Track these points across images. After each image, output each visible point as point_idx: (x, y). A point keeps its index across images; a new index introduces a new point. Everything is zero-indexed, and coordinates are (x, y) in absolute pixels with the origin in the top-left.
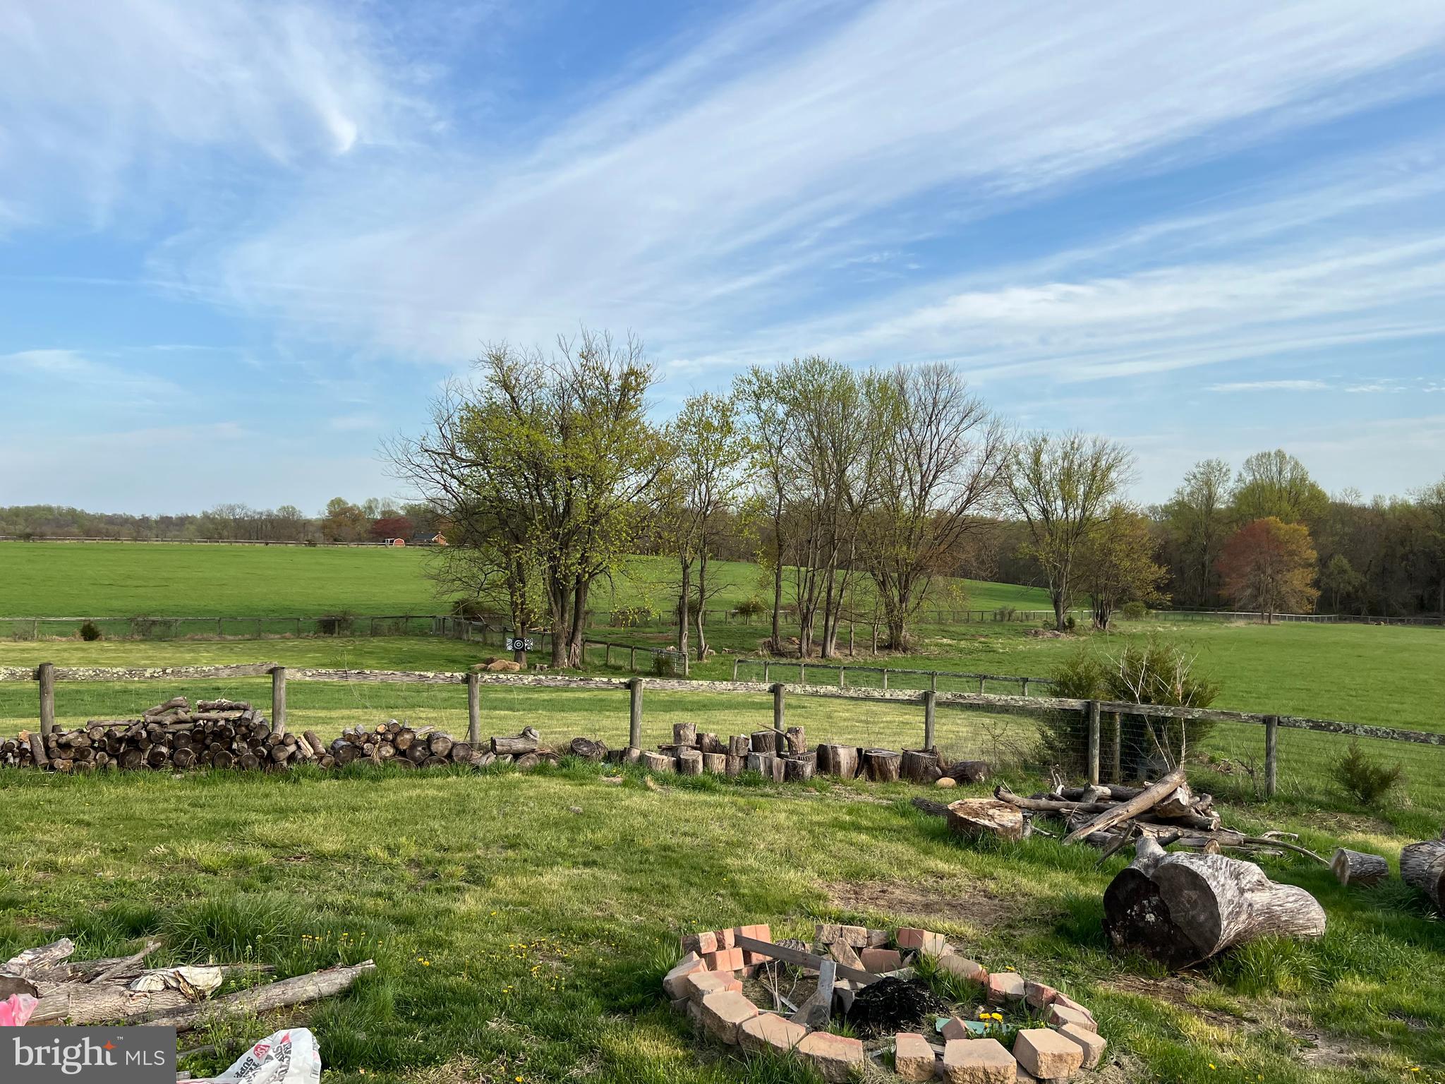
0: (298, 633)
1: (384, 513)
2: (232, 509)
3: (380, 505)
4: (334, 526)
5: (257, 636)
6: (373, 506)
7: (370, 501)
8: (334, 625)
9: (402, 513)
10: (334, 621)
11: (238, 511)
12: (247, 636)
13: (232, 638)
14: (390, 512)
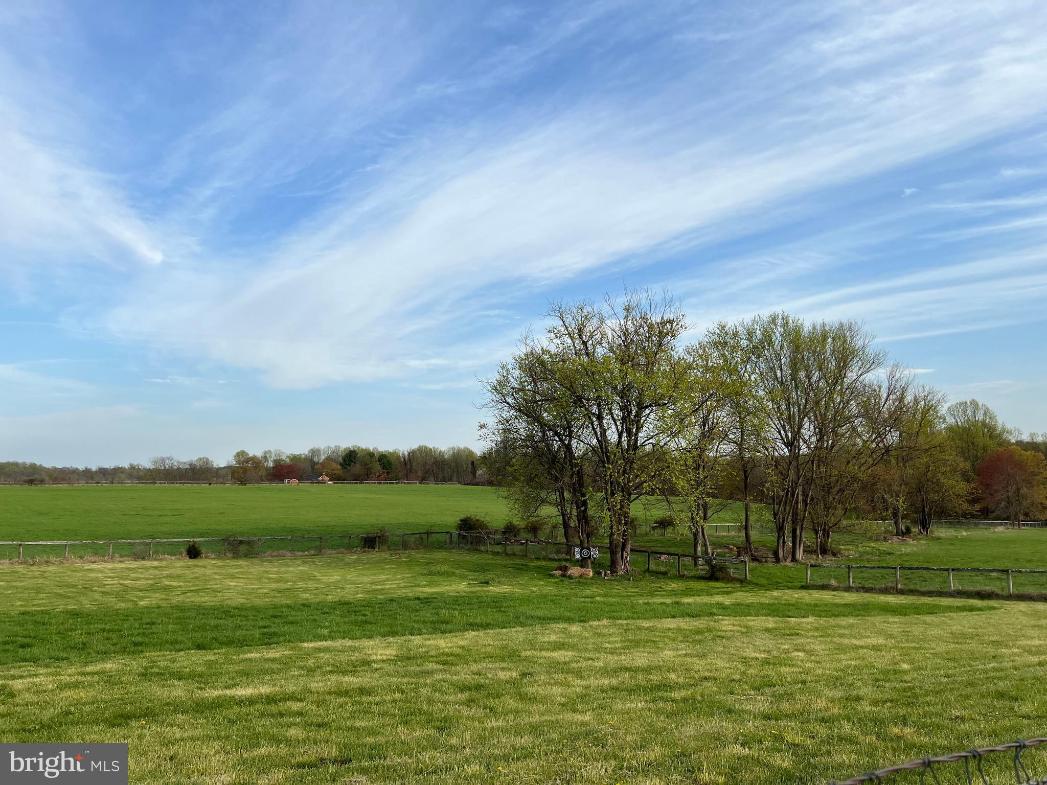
0: (350, 548)
1: (275, 461)
2: (163, 460)
3: (273, 455)
4: (241, 471)
5: (319, 551)
6: (268, 456)
7: (266, 452)
8: (376, 540)
9: (288, 460)
10: (375, 537)
11: (167, 461)
12: (312, 552)
13: (301, 553)
14: (280, 460)
